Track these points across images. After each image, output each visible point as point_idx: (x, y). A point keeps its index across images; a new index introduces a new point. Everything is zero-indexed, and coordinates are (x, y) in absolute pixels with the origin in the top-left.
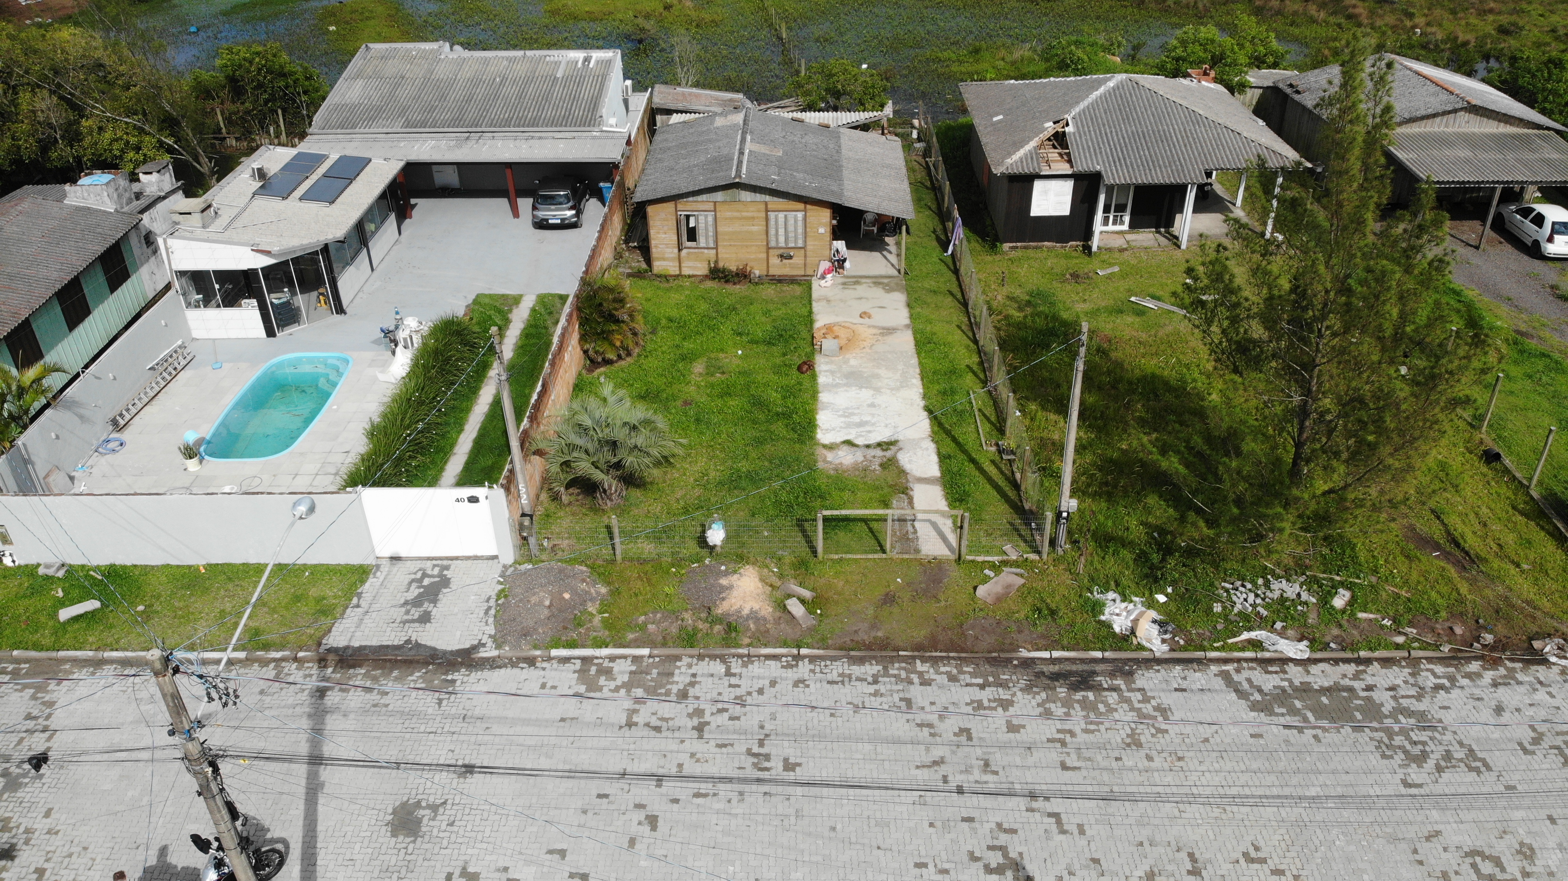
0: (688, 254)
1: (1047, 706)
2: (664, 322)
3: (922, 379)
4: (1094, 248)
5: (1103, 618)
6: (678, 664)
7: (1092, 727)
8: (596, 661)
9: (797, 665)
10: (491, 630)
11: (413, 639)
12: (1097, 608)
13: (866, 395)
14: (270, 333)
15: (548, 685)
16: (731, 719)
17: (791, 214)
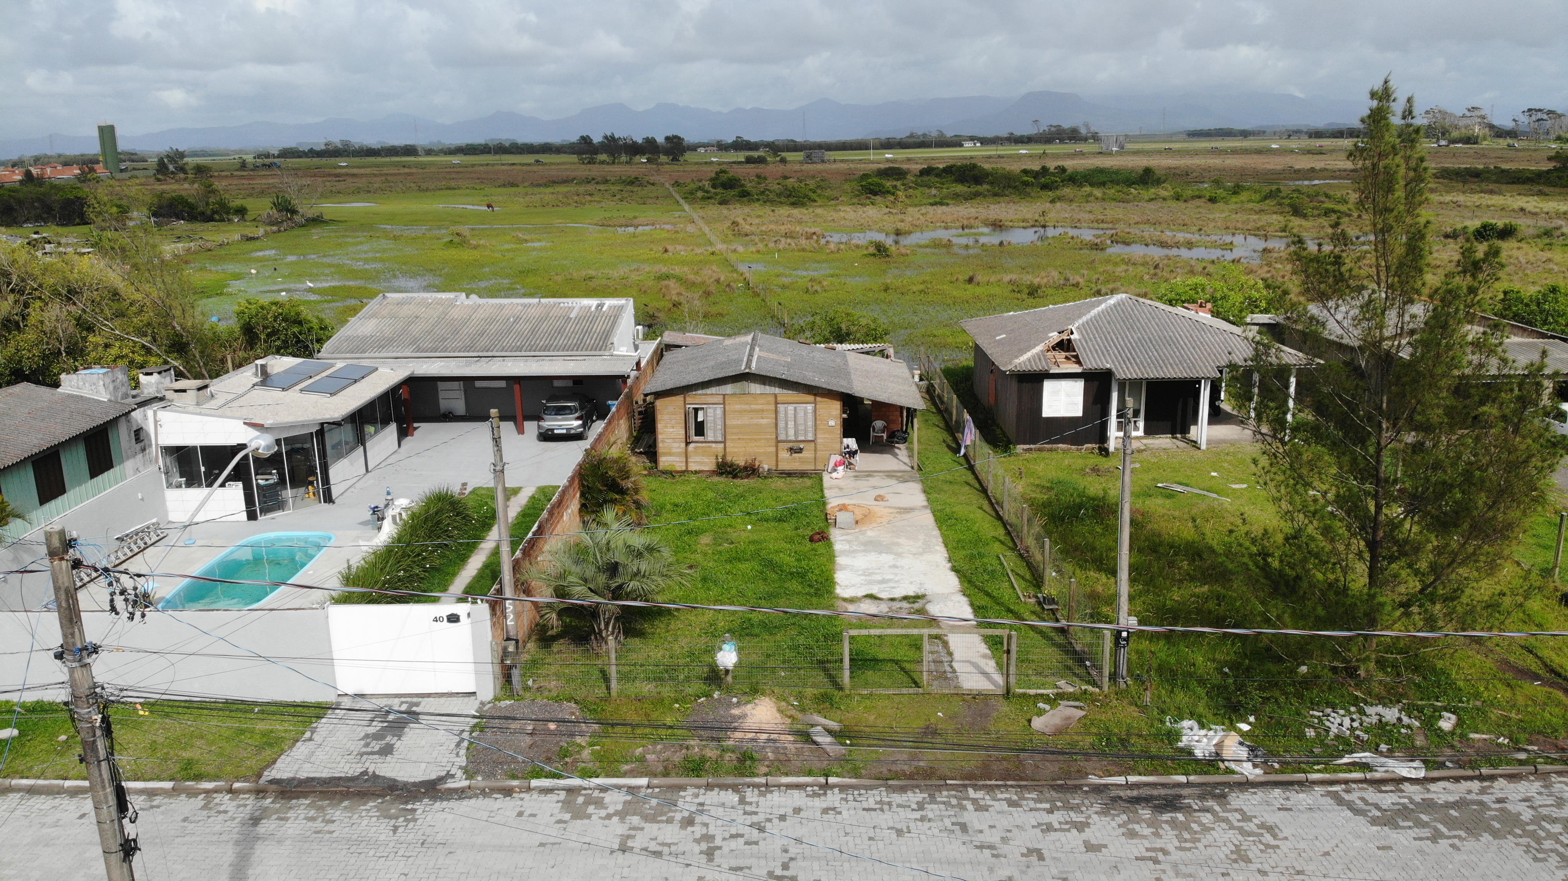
0: (696, 448)
1: (1130, 826)
2: (669, 507)
3: (946, 546)
4: (1112, 449)
5: (1180, 744)
6: (682, 793)
7: (1188, 845)
8: (583, 792)
9: (825, 794)
10: (462, 761)
11: (371, 771)
12: (1173, 736)
13: (886, 559)
14: (252, 516)
15: (526, 814)
16: (746, 843)
17: (800, 407)
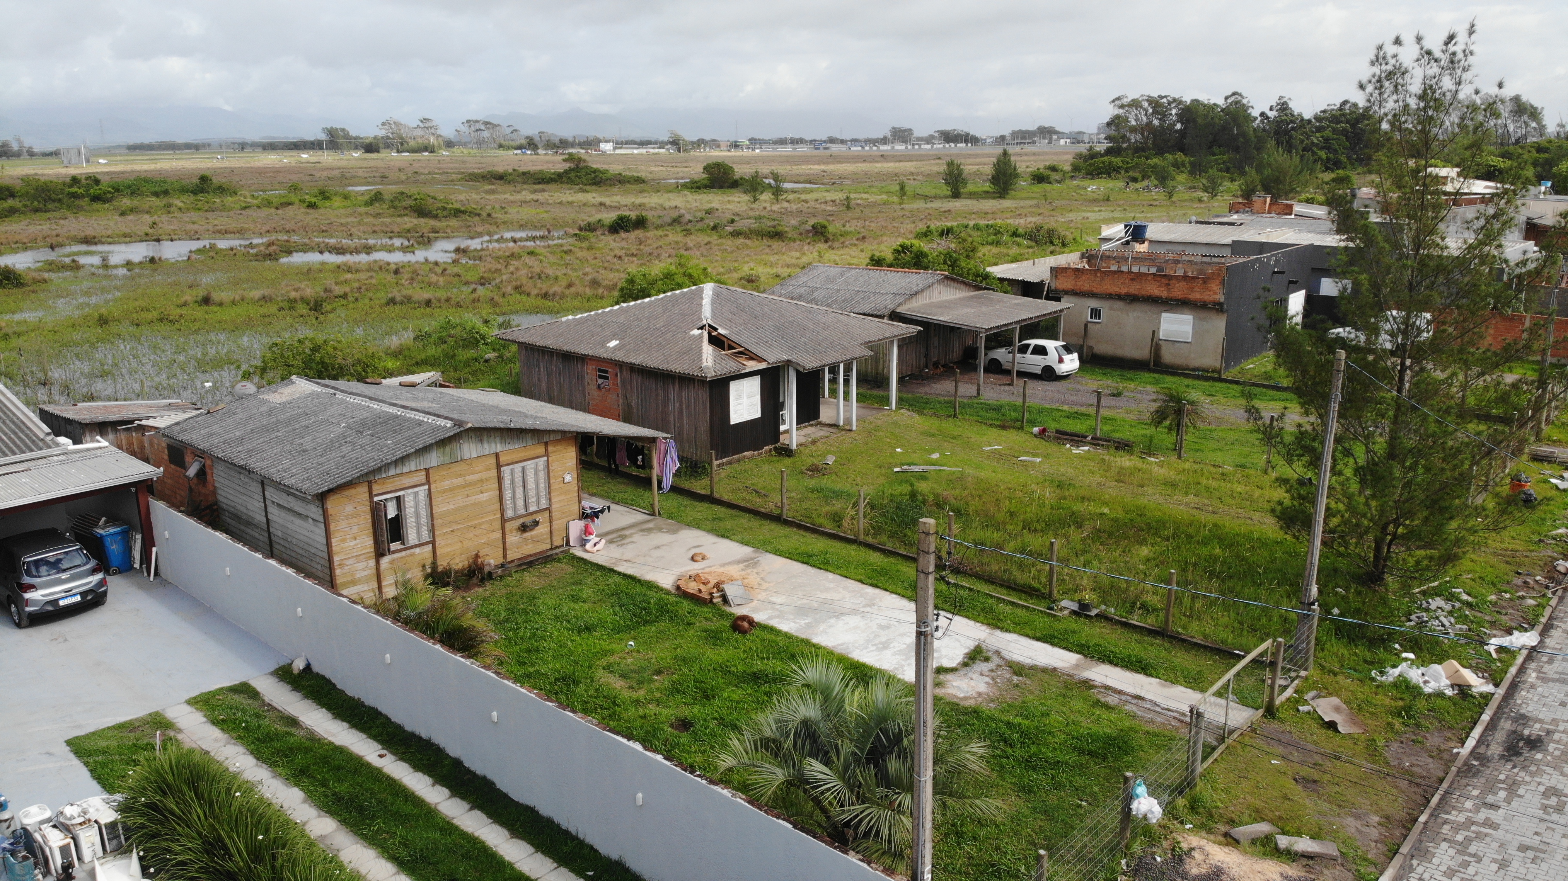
0: (391, 561)
4: (795, 446)
13: (855, 621)
17: (530, 464)
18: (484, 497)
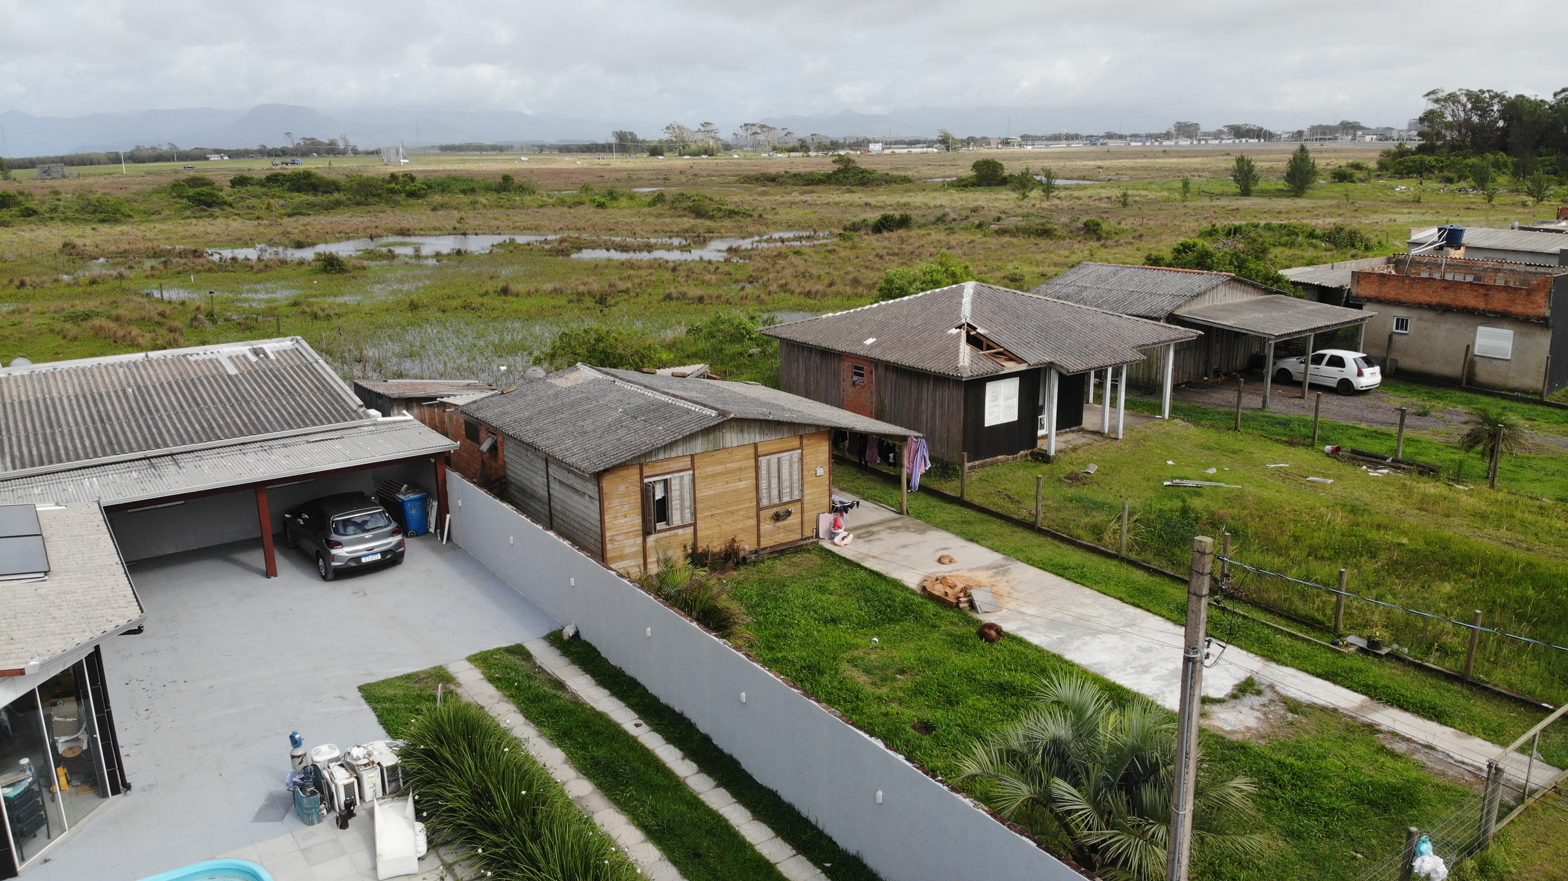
0: (656, 540)
4: (1052, 452)
13: (1115, 641)
17: (785, 456)
18: (742, 485)
